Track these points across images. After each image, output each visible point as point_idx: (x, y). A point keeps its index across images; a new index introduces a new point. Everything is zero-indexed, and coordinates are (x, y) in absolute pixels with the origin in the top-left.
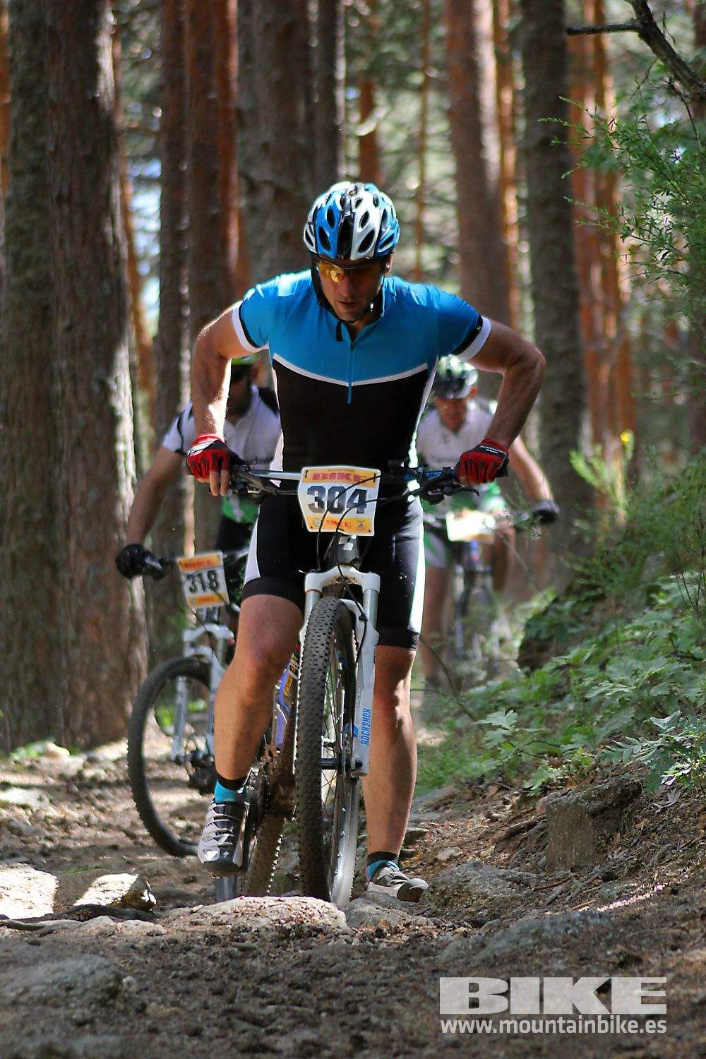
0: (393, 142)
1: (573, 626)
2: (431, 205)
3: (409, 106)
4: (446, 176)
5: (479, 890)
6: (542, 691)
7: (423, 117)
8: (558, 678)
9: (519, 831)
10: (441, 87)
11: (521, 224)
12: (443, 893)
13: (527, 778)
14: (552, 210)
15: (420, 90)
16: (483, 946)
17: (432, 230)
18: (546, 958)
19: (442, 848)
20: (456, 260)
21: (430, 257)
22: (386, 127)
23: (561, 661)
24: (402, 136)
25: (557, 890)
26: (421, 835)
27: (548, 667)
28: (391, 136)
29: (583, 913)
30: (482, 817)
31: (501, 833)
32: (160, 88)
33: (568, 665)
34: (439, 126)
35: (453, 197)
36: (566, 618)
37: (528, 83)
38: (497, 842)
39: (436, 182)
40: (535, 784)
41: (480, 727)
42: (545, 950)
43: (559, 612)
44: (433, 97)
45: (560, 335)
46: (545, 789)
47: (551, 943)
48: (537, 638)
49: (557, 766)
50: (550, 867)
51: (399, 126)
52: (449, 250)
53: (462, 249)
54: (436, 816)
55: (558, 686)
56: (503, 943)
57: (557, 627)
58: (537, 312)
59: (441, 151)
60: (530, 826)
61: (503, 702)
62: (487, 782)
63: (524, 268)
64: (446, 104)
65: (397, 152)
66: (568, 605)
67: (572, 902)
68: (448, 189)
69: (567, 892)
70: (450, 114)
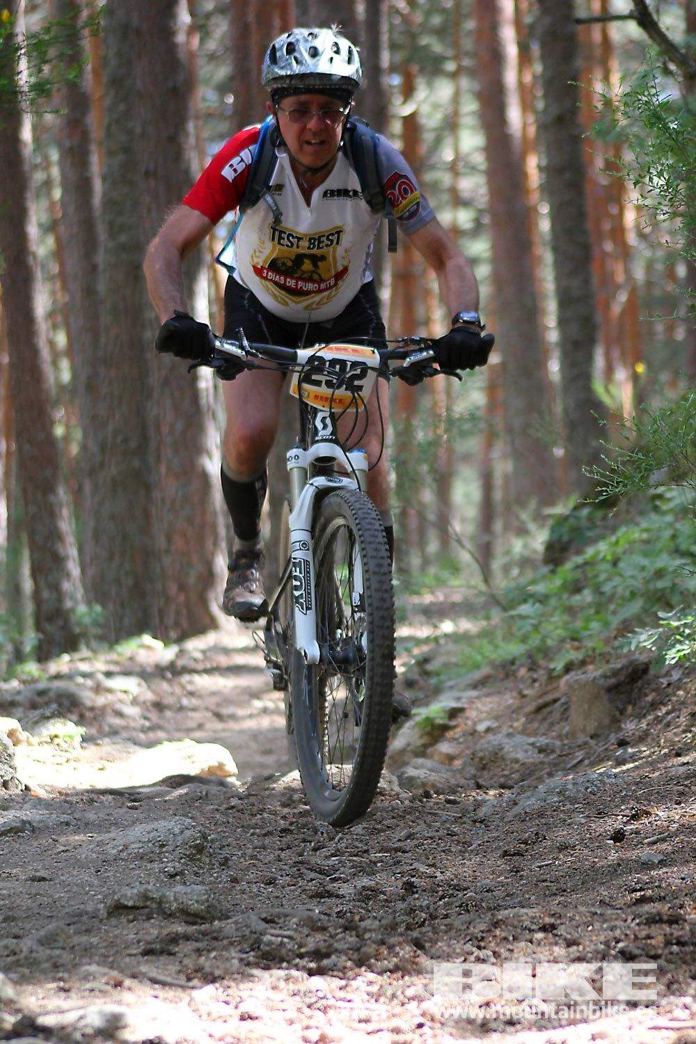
0: (431, 120)
1: (589, 529)
2: (465, 174)
3: (444, 90)
4: (477, 149)
5: (513, 755)
6: (564, 586)
7: (456, 99)
8: (578, 574)
9: (545, 705)
10: (472, 73)
11: (542, 188)
12: (482, 759)
13: (551, 660)
14: (567, 176)
15: (454, 76)
16: (516, 804)
17: (465, 195)
18: (570, 813)
19: (481, 721)
20: (486, 220)
21: (464, 218)
22: (425, 109)
23: (579, 560)
24: (439, 116)
25: (580, 755)
26: (462, 710)
27: (569, 565)
28: (429, 116)
29: (601, 774)
30: (515, 694)
31: (531, 707)
32: (232, 78)
33: (586, 564)
34: (470, 106)
35: (483, 167)
36: (584, 523)
37: (545, 68)
38: (527, 715)
39: (468, 154)
40: (558, 665)
41: (512, 617)
42: (569, 806)
43: (577, 518)
44: (465, 83)
45: (575, 283)
46: (568, 668)
47: (573, 801)
48: (559, 540)
49: (577, 649)
50: (572, 734)
51: (436, 106)
52: (480, 211)
53: (492, 209)
54: (474, 693)
55: (577, 581)
56: (533, 800)
57: (577, 531)
58: (558, 264)
59: (473, 128)
60: (555, 701)
61: (532, 596)
62: (518, 663)
63: (545, 225)
64: (477, 86)
65: (435, 130)
66: (585, 512)
67: (592, 765)
68: (479, 159)
69: (588, 756)
70: (480, 96)
